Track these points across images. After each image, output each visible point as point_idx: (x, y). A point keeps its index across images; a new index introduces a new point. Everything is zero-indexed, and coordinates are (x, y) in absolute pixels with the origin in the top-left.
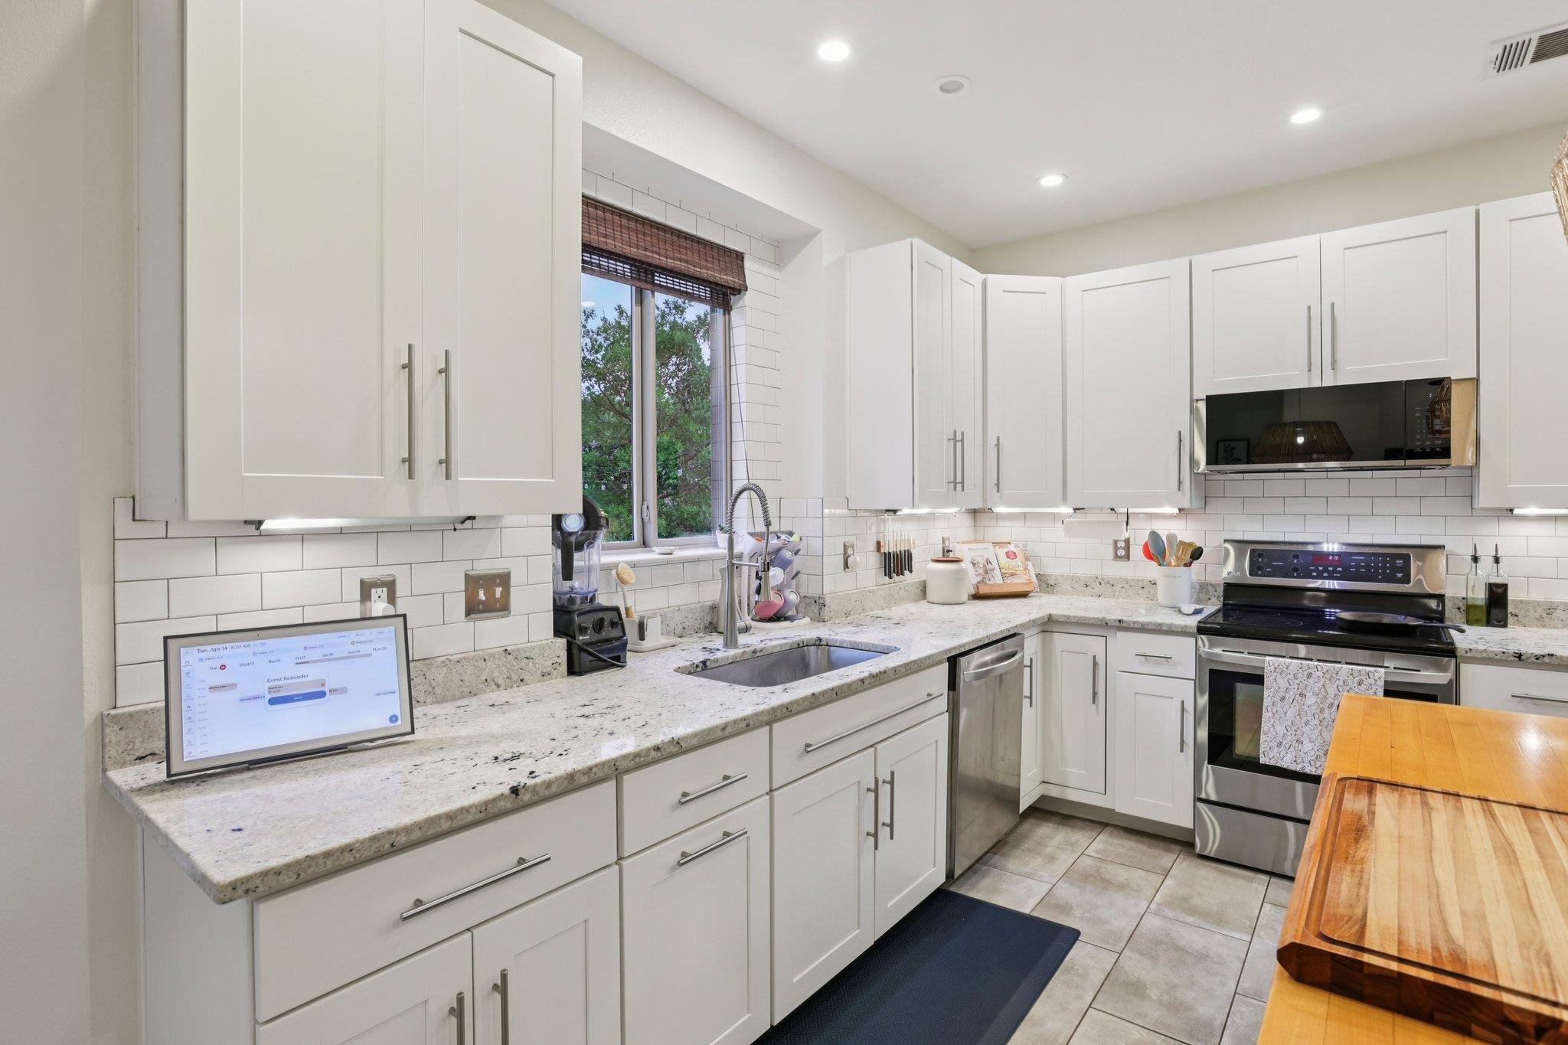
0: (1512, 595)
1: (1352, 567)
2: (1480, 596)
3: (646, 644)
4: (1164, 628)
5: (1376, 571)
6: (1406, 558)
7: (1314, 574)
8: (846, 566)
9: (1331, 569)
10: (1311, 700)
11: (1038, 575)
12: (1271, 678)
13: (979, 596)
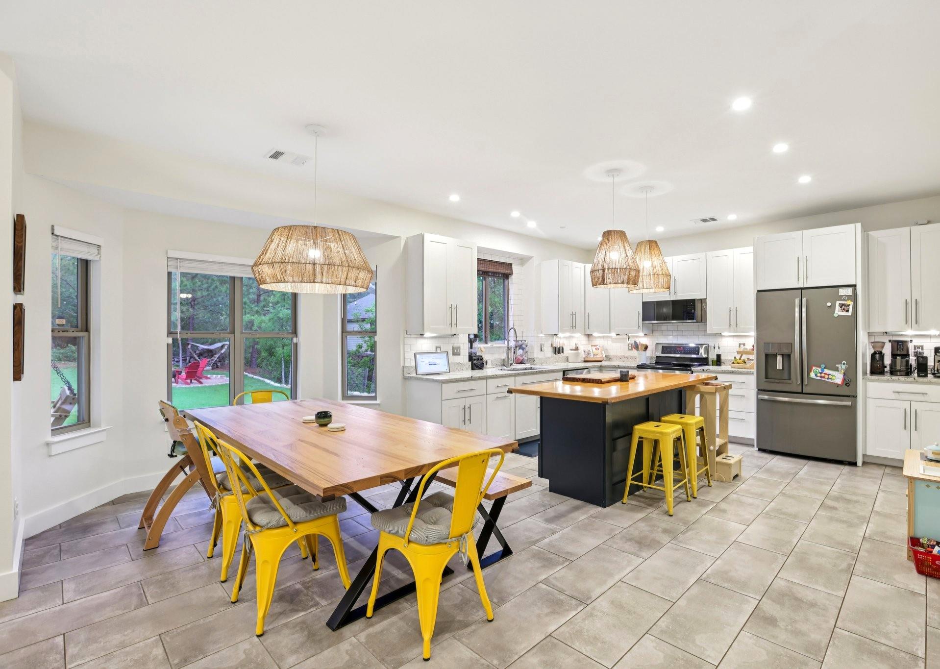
0: (722, 357)
1: (686, 350)
2: (715, 358)
3: (487, 366)
5: (692, 351)
6: (700, 348)
8: (541, 350)
11: (606, 356)
13: (585, 361)
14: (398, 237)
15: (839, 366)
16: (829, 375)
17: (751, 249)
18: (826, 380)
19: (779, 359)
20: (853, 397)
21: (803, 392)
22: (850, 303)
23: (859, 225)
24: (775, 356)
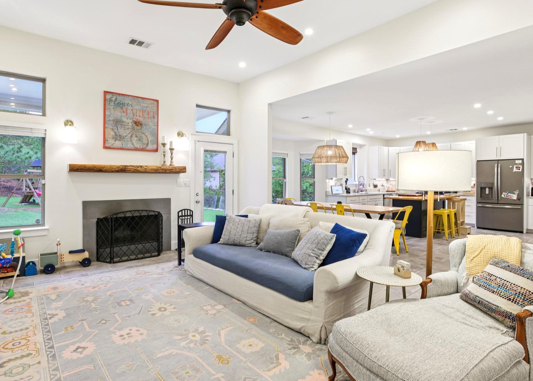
8: (369, 186)
13: (387, 191)
14: (323, 140)
15: (515, 192)
16: (510, 196)
17: (474, 142)
18: (509, 198)
19: (487, 190)
20: (522, 204)
21: (499, 203)
22: (521, 167)
23: (526, 134)
24: (485, 188)
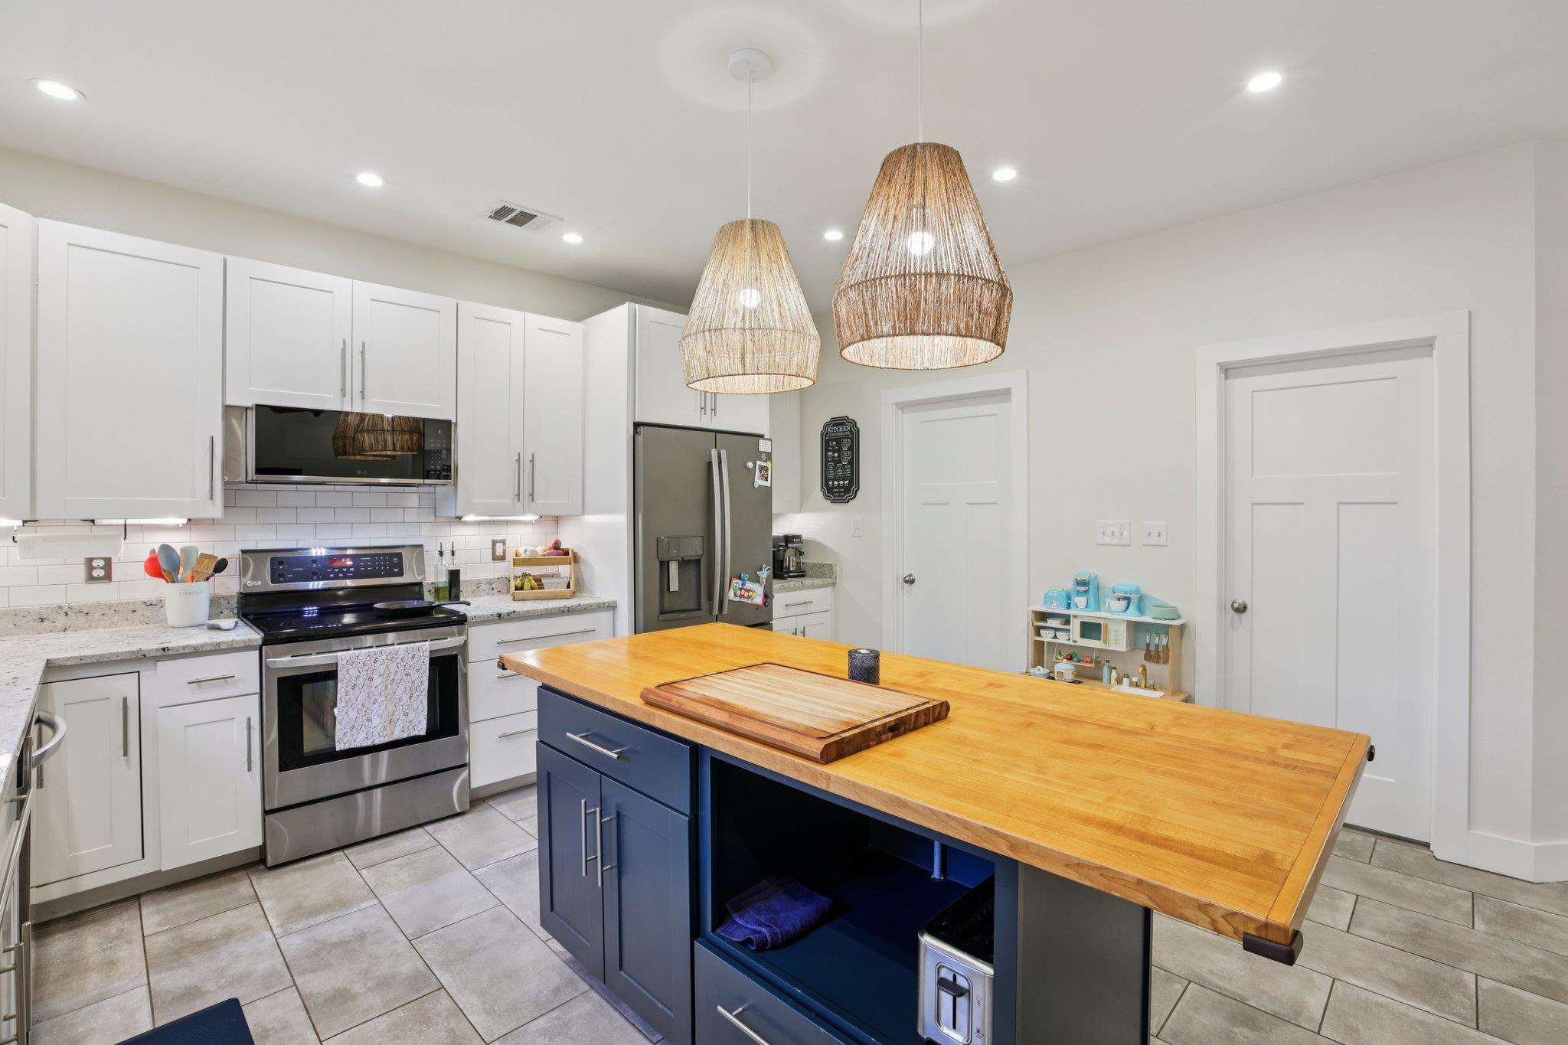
0: (462, 577)
1: (362, 566)
2: (445, 580)
4: (223, 647)
5: (380, 569)
6: (400, 556)
7: (332, 576)
9: (345, 570)
10: (377, 681)
12: (344, 671)
15: (761, 574)
16: (749, 590)
19: (673, 569)
22: (770, 467)
24: (667, 564)
